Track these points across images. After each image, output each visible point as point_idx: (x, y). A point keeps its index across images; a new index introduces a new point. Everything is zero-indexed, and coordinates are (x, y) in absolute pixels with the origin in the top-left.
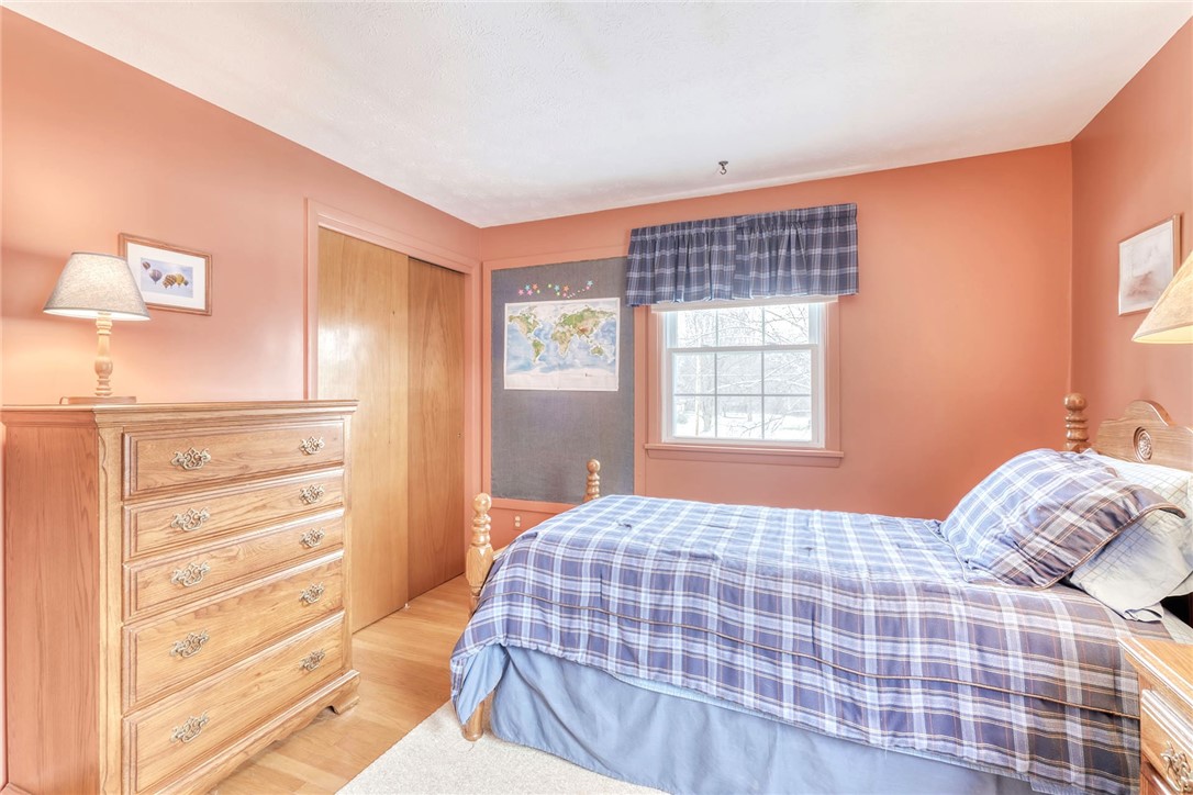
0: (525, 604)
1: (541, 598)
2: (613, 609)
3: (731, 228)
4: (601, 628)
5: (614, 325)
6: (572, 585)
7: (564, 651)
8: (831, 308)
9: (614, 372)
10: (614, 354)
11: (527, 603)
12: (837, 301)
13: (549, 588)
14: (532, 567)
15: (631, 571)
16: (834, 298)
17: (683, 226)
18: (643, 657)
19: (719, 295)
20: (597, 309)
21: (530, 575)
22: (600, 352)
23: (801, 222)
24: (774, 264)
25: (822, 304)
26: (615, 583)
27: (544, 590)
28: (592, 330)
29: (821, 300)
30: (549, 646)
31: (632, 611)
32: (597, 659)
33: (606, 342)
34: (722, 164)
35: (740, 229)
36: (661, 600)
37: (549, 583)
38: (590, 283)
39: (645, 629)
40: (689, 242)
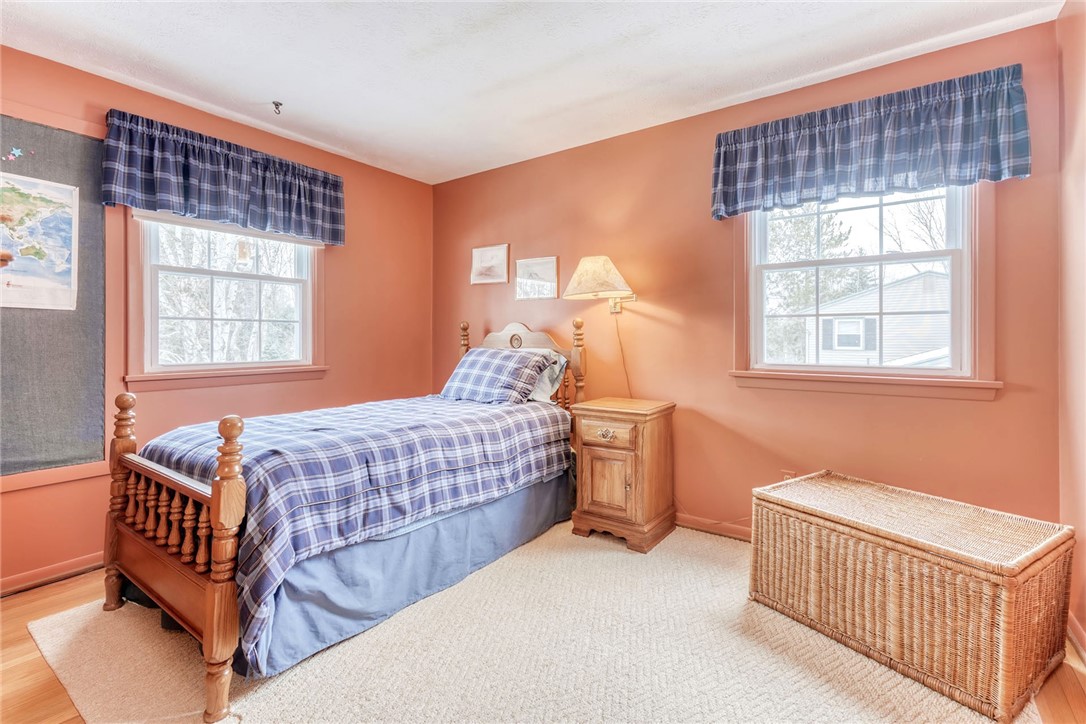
0: (306, 515)
1: (319, 503)
2: (383, 483)
3: (247, 159)
4: (375, 503)
5: (69, 223)
6: (345, 479)
7: (346, 539)
8: (319, 251)
9: (69, 284)
10: (69, 261)
11: (306, 513)
12: (324, 248)
13: (324, 490)
14: (303, 478)
15: (387, 450)
16: (321, 244)
17: (192, 135)
18: (408, 508)
19: (235, 220)
20: (34, 193)
21: (304, 485)
22: (39, 254)
23: (306, 177)
24: (287, 205)
25: (310, 248)
26: (380, 462)
27: (321, 493)
28: (21, 222)
29: (308, 244)
30: (331, 543)
31: (395, 479)
32: (374, 530)
33: (50, 242)
34: (277, 105)
35: (255, 163)
36: (412, 462)
37: (324, 485)
38: (17, 152)
39: (406, 488)
40: (200, 154)
